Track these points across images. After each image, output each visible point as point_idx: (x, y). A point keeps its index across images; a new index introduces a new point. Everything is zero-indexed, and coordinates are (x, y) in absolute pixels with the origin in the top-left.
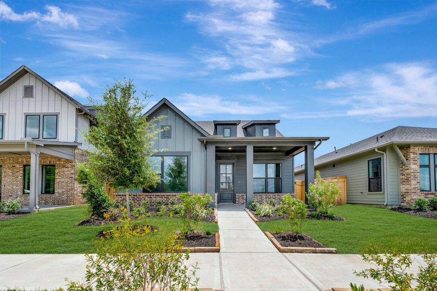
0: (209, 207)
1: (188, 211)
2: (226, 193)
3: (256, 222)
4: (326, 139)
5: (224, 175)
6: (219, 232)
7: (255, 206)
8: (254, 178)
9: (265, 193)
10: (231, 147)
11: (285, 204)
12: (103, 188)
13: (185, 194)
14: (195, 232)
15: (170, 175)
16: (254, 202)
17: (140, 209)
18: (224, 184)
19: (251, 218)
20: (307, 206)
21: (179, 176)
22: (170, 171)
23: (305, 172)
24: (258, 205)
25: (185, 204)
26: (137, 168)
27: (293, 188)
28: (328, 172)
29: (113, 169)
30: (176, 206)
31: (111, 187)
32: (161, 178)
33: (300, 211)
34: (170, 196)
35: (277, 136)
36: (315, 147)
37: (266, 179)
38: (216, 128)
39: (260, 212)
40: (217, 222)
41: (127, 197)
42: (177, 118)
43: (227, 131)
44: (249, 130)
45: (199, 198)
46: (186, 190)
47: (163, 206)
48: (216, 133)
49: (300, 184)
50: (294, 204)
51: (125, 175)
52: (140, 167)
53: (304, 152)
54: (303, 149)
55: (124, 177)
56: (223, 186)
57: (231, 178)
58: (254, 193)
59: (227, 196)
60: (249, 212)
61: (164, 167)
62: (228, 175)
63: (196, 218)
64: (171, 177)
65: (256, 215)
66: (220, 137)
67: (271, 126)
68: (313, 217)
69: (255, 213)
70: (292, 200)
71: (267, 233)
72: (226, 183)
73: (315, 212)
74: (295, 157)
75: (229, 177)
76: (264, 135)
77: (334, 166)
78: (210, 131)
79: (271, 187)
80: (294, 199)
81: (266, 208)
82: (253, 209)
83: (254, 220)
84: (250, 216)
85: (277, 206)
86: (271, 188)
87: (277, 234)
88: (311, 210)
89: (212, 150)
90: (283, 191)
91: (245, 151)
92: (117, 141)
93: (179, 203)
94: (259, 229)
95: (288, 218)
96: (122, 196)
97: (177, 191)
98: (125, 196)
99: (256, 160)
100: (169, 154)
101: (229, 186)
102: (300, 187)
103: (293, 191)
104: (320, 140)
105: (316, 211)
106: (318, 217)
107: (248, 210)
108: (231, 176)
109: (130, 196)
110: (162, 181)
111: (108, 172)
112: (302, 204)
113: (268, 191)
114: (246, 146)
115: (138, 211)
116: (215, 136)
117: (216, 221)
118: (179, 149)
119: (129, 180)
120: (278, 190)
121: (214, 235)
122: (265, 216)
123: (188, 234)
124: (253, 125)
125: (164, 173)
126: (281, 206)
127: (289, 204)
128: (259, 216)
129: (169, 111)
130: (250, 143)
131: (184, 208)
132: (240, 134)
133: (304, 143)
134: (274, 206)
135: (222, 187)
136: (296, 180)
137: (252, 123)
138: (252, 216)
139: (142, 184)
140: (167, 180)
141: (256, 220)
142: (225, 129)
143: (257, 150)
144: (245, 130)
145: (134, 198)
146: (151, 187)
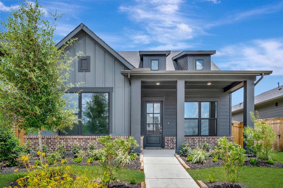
0: (134, 152)
1: (110, 156)
2: (154, 135)
3: (187, 170)
4: (269, 73)
5: (151, 115)
6: (146, 181)
7: (186, 151)
8: (185, 119)
9: (198, 135)
10: (160, 82)
11: (220, 149)
12: (12, 129)
13: (106, 137)
14: (118, 180)
15: (88, 115)
16: (185, 147)
17: (55, 155)
18: (151, 126)
19: (182, 164)
20: (244, 151)
21: (100, 116)
22: (89, 111)
23: (244, 112)
24: (190, 149)
25: (106, 149)
26: (50, 106)
27: (230, 129)
28: (270, 111)
29: (22, 108)
30: (96, 151)
31: (21, 129)
32: (79, 118)
33: (237, 157)
34: (89, 139)
35: (213, 69)
36: (255, 82)
37: (200, 119)
38: (142, 59)
39: (192, 158)
40: (142, 170)
41: (40, 141)
42: (97, 47)
43: (155, 64)
44: (181, 62)
45: (122, 142)
46: (107, 132)
47: (81, 151)
48: (141, 66)
49: (238, 126)
50: (230, 148)
51: (36, 114)
52: (54, 105)
53: (243, 88)
54: (242, 84)
55: (35, 116)
56: (150, 128)
57: (159, 119)
58: (185, 136)
59: (154, 139)
60: (180, 158)
61: (82, 106)
62: (155, 115)
63: (118, 165)
64: (90, 117)
65: (188, 161)
66: (146, 70)
67: (206, 58)
68: (252, 164)
69: (187, 159)
70: (229, 144)
71: (200, 182)
72: (153, 124)
73: (254, 158)
74: (232, 94)
75: (157, 118)
76: (197, 69)
77: (277, 104)
78: (135, 62)
79: (205, 129)
80: (231, 143)
81: (199, 154)
82: (183, 154)
83: (185, 167)
84: (180, 162)
85: (211, 151)
86: (205, 131)
87: (211, 182)
88: (250, 155)
89: (137, 86)
90: (218, 133)
91: (175, 87)
92: (25, 74)
93: (99, 147)
94: (191, 178)
95: (223, 165)
96: (34, 139)
97: (97, 133)
98: (38, 139)
99: (188, 98)
100: (87, 90)
101: (157, 128)
102: (238, 129)
103: (230, 134)
104: (261, 74)
105: (255, 156)
106: (257, 164)
107: (178, 156)
108: (159, 116)
109: (42, 139)
110: (80, 122)
111: (17, 112)
112: (240, 148)
113: (202, 134)
114: (177, 81)
115: (53, 156)
116: (141, 69)
117: (141, 168)
118: (99, 84)
119: (41, 120)
120: (213, 132)
121: (140, 184)
122: (197, 162)
123: (110, 182)
124: (185, 56)
125: (82, 113)
126: (217, 150)
127: (225, 148)
128: (191, 163)
129: (87, 40)
130: (181, 77)
131: (105, 154)
132: (170, 67)
133: (243, 78)
134: (208, 151)
135: (148, 129)
136: (233, 121)
137: (184, 53)
138: (183, 162)
139: (57, 125)
140: (86, 120)
141: (187, 167)
142: (152, 61)
143: (189, 86)
144: (175, 62)
145: (48, 141)
146: (67, 129)
